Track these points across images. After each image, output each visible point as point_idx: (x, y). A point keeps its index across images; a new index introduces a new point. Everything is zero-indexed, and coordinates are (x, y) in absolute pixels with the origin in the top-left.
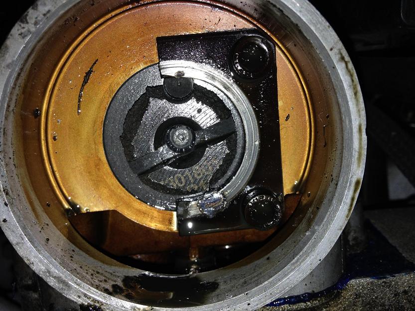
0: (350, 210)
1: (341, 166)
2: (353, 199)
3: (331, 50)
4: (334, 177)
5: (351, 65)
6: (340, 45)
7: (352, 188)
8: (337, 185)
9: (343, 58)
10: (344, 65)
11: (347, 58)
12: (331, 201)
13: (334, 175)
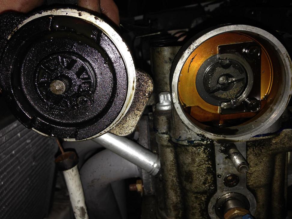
0: (287, 104)
1: (284, 90)
2: (288, 101)
3: (284, 54)
4: (282, 94)
5: (290, 59)
6: (287, 53)
7: (288, 97)
8: (283, 96)
9: (287, 57)
10: (288, 58)
11: (289, 57)
12: (280, 101)
13: (282, 93)
